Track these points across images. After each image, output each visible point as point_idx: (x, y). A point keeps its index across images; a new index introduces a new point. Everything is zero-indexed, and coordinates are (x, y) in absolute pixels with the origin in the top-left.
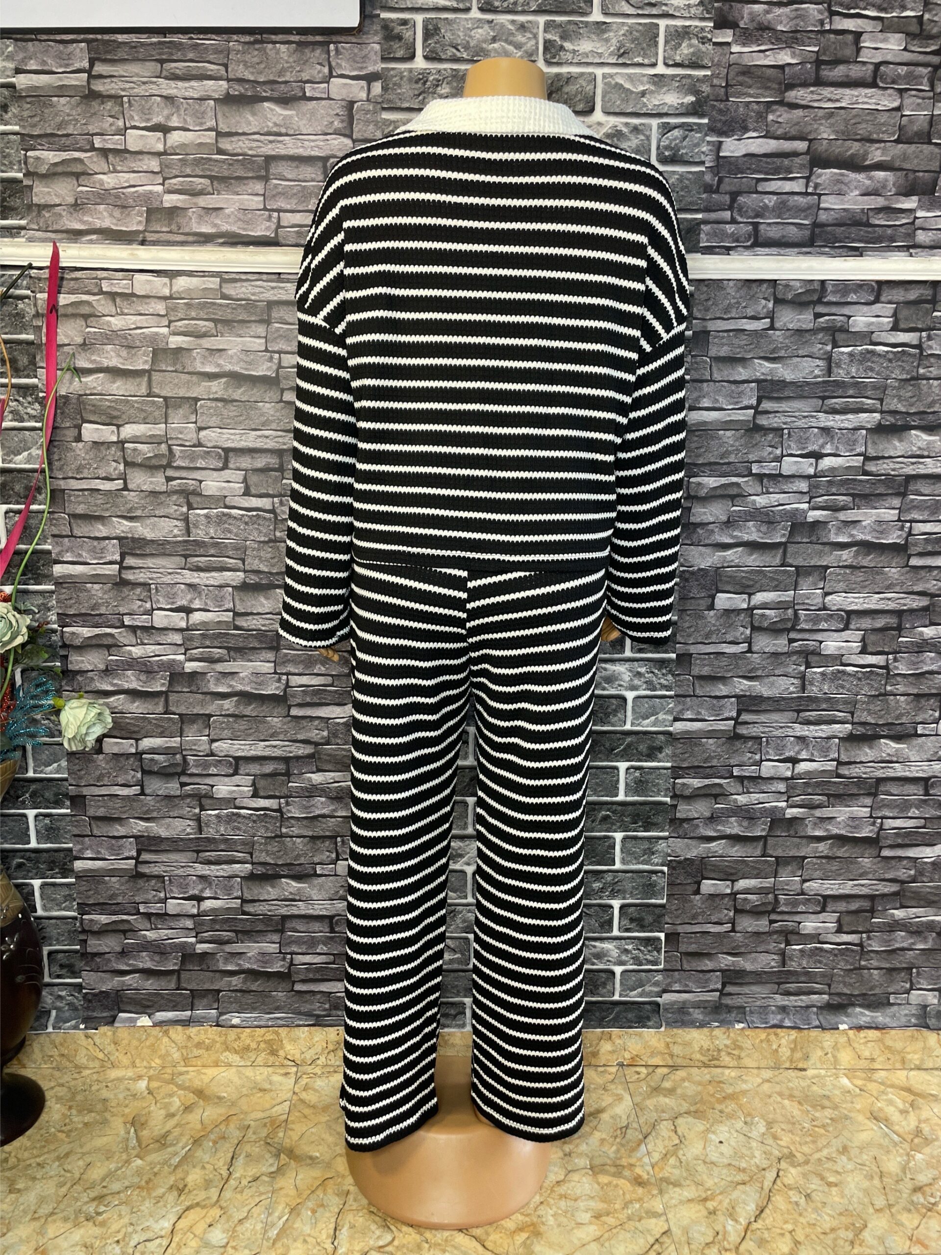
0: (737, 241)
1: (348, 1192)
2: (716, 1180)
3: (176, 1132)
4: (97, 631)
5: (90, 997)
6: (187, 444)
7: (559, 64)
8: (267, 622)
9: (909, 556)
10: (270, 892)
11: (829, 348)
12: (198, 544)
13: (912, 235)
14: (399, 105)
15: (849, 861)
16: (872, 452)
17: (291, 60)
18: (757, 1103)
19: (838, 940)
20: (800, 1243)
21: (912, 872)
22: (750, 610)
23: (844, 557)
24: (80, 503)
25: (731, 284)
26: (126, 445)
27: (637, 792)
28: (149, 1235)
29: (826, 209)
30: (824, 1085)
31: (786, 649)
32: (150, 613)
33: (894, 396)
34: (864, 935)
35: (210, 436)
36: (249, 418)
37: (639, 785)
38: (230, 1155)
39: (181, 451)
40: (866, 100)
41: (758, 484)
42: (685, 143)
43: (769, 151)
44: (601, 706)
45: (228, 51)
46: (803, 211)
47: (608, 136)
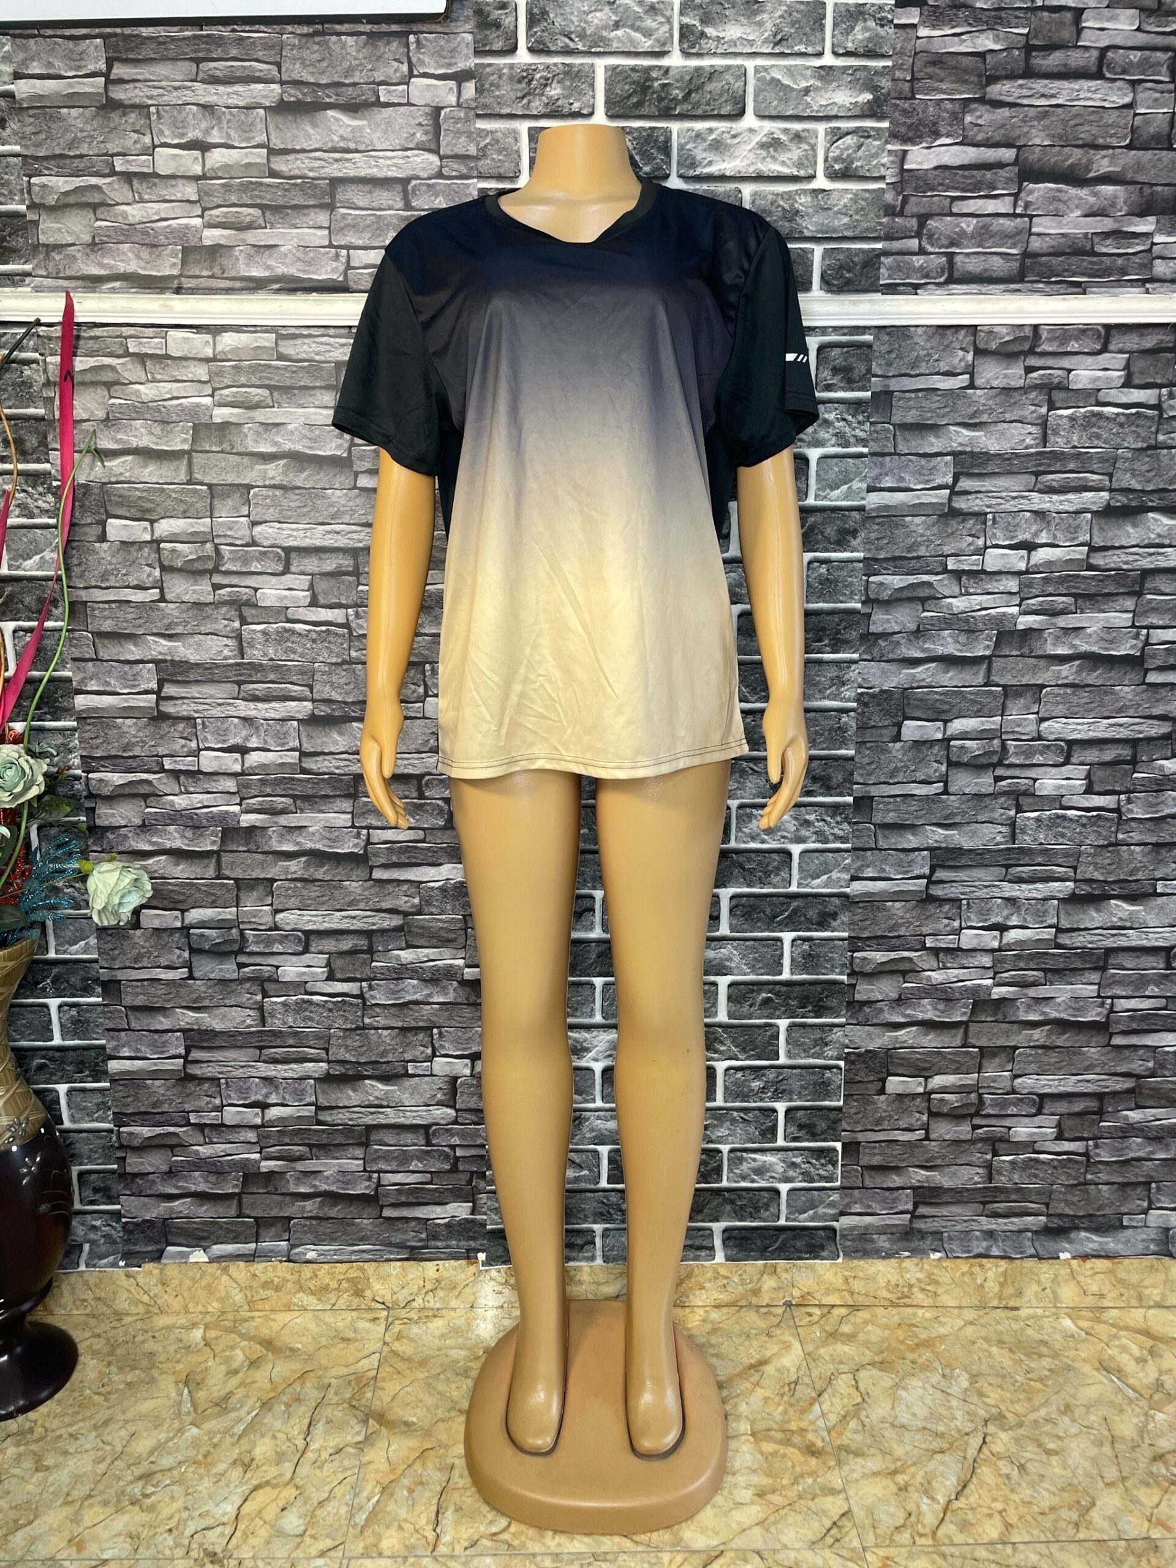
0: (927, 276)
1: (452, 1467)
2: (908, 1448)
3: (240, 1393)
4: (131, 777)
5: (131, 1227)
6: (239, 542)
7: (699, 55)
8: (342, 764)
9: (1147, 671)
10: (350, 1096)
11: (1044, 410)
12: (254, 667)
13: (1148, 266)
14: (497, 110)
15: (1071, 1051)
16: (1098, 541)
17: (361, 56)
18: (958, 1351)
19: (1057, 1149)
20: (1011, 1526)
21: (1151, 1064)
22: (946, 741)
23: (1064, 674)
24: (106, 618)
25: (920, 331)
26: (162, 545)
27: (805, 969)
28: (209, 1522)
29: (1039, 235)
30: (1041, 1328)
31: (991, 790)
32: (196, 753)
33: (1126, 470)
34: (1091, 1143)
35: (266, 533)
36: (314, 509)
37: (808, 960)
38: (307, 1421)
39: (231, 552)
40: (1089, 95)
41: (956, 582)
42: (860, 153)
43: (966, 162)
44: (760, 863)
45: (282, 46)
46: (1010, 237)
47: (762, 146)
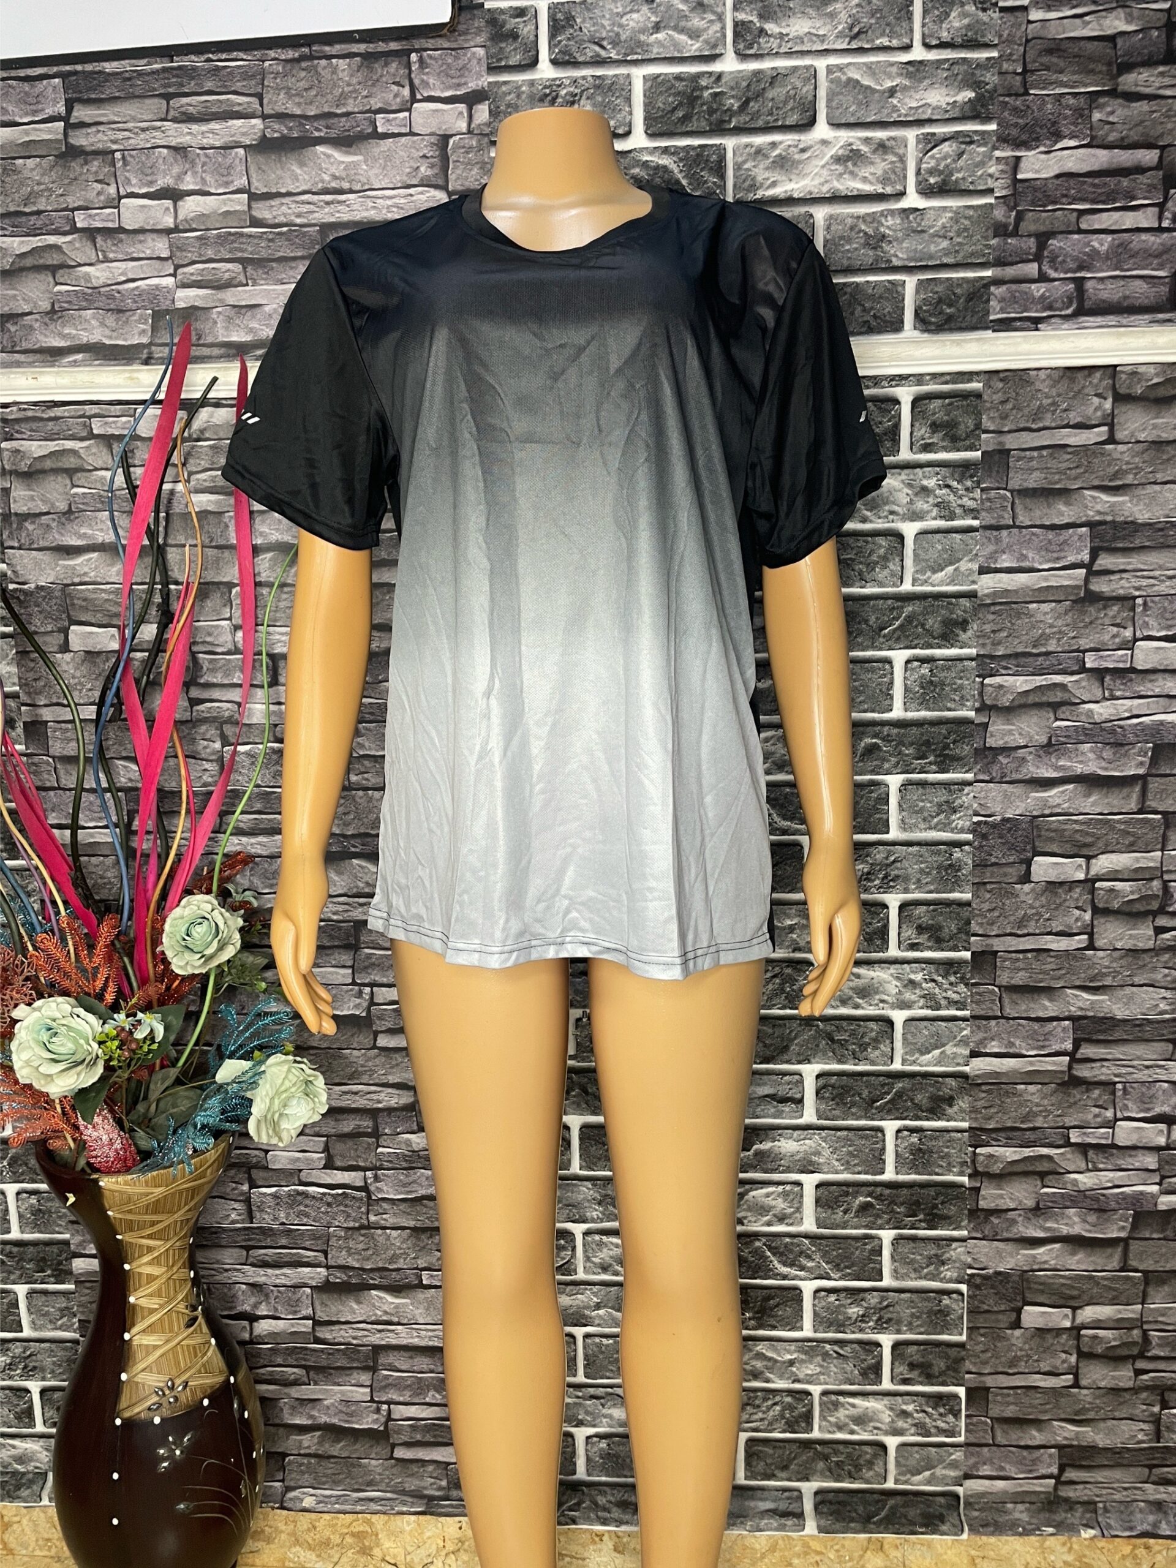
0: (1050, 308)
6: (219, 650)
7: (758, 57)
8: (341, 908)
10: (353, 1309)
17: (354, 81)
22: (1090, 882)
25: (1043, 375)
27: (914, 1168)
31: (1150, 944)
37: (918, 1156)
39: (211, 661)
41: (1097, 684)
42: (961, 163)
43: (1096, 167)
44: (853, 1034)
45: (263, 74)
46: (1156, 257)
47: (838, 160)
